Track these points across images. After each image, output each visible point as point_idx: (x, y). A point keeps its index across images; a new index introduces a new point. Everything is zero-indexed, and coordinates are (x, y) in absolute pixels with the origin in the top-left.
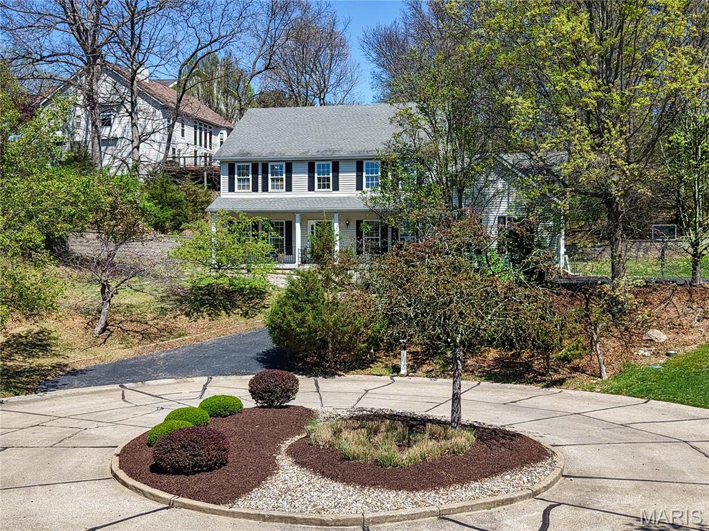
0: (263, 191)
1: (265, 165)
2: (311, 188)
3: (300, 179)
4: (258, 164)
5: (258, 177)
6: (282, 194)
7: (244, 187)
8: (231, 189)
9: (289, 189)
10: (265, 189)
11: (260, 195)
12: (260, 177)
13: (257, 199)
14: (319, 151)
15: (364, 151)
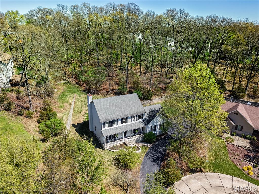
1: (112, 121)
3: (120, 122)
4: (110, 121)
7: (107, 126)
8: (104, 127)
9: (117, 125)
10: (112, 126)
11: (111, 127)
12: (111, 124)
13: (111, 129)
14: (123, 116)
15: (132, 114)
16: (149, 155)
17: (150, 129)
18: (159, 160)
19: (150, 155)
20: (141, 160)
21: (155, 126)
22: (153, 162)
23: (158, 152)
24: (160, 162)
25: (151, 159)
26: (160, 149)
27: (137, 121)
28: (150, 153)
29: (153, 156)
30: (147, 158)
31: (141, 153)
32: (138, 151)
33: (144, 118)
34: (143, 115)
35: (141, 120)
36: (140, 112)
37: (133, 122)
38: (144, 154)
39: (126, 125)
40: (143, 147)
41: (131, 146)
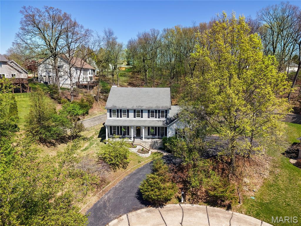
0: (120, 117)
1: (121, 110)
2: (135, 117)
3: (131, 114)
6: (126, 118)
7: (114, 116)
9: (128, 117)
13: (119, 120)
14: (137, 107)
15: (150, 107)
17: (174, 132)
20: (140, 164)
27: (157, 119)
31: (147, 158)
32: (144, 154)
33: (167, 117)
34: (167, 112)
35: (164, 119)
36: (162, 107)
37: (151, 119)
38: (150, 160)
39: (140, 120)
40: (155, 153)
41: (138, 146)
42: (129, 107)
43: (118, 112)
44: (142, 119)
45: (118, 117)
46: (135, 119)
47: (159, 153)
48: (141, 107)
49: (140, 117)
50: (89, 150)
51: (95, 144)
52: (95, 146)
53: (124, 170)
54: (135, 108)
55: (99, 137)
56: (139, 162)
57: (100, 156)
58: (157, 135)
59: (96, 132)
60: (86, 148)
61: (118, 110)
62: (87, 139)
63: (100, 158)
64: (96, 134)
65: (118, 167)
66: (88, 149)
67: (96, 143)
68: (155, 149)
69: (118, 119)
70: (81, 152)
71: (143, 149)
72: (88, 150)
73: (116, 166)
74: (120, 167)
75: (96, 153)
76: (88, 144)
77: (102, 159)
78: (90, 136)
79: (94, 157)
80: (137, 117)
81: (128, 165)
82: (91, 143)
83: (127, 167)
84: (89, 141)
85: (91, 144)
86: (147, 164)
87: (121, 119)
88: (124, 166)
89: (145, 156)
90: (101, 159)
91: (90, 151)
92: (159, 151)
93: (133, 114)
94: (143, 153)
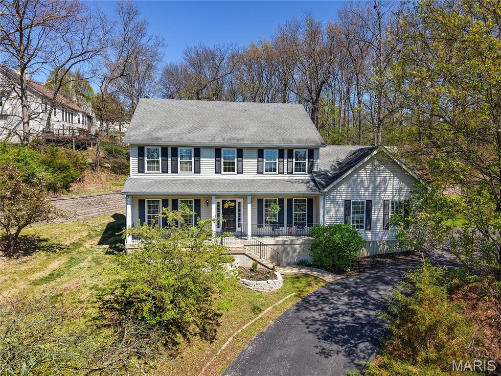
0: (172, 172)
1: (175, 150)
2: (218, 172)
3: (208, 164)
4: (167, 148)
5: (167, 160)
6: (191, 176)
7: (153, 169)
8: (141, 170)
9: (198, 171)
10: (175, 171)
11: (170, 176)
12: (170, 160)
13: (168, 180)
14: (224, 139)
15: (263, 141)
16: (316, 305)
17: (342, 209)
18: (362, 338)
19: (322, 310)
20: (261, 318)
21: (362, 203)
22: (326, 338)
23: (366, 303)
24: (367, 344)
25: (317, 326)
26: (382, 292)
27: (286, 177)
28: (325, 300)
29: (336, 315)
30: (298, 317)
31: (279, 294)
32: (263, 282)
33: (315, 170)
34: (312, 153)
35: (305, 176)
36: (300, 141)
37: (267, 176)
38: (289, 301)
39: (236, 180)
40: (297, 277)
41: (237, 259)
42: (201, 139)
43: (165, 155)
44: (239, 177)
45: (165, 171)
46: (218, 176)
47: (306, 275)
48: (238, 140)
49: (233, 170)
50: (64, 278)
51: (86, 260)
52: (88, 265)
53: (206, 344)
54: (219, 141)
55: (100, 243)
56: (256, 310)
57: (106, 298)
58: (285, 223)
59: (92, 233)
60: (52, 275)
61: (164, 150)
62: (61, 249)
63: (107, 306)
64: (90, 237)
65: (185, 336)
66: (59, 276)
67: (90, 257)
68: (289, 265)
69: (164, 176)
70: (32, 287)
71: (255, 266)
72: (58, 280)
73: (174, 333)
74: (189, 336)
75: (91, 286)
76: (62, 262)
77: (116, 306)
78: (70, 242)
79: (82, 302)
80: (225, 170)
81: (218, 325)
82: (72, 258)
83: (215, 331)
84: (68, 253)
85: (72, 262)
86: (286, 314)
87: (175, 176)
88: (204, 330)
89: (267, 288)
90: (113, 308)
91: (65, 283)
92: (303, 271)
93: (213, 161)
94: (260, 279)
